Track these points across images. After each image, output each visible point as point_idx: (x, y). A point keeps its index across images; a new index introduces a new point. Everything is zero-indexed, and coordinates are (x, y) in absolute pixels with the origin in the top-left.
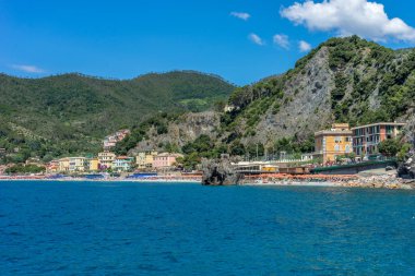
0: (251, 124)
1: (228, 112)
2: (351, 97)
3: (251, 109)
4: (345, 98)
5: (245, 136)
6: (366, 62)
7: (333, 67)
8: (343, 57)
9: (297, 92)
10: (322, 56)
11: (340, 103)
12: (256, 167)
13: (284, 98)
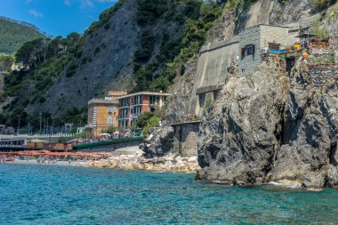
0: (41, 88)
1: (15, 72)
2: (156, 62)
3: (43, 70)
4: (151, 62)
5: (33, 103)
6: (177, 19)
7: (141, 22)
8: (154, 11)
9: (98, 50)
10: (129, 9)
11: (144, 67)
12: (21, 142)
13: (82, 58)
